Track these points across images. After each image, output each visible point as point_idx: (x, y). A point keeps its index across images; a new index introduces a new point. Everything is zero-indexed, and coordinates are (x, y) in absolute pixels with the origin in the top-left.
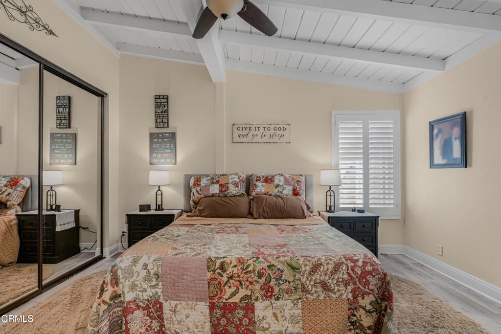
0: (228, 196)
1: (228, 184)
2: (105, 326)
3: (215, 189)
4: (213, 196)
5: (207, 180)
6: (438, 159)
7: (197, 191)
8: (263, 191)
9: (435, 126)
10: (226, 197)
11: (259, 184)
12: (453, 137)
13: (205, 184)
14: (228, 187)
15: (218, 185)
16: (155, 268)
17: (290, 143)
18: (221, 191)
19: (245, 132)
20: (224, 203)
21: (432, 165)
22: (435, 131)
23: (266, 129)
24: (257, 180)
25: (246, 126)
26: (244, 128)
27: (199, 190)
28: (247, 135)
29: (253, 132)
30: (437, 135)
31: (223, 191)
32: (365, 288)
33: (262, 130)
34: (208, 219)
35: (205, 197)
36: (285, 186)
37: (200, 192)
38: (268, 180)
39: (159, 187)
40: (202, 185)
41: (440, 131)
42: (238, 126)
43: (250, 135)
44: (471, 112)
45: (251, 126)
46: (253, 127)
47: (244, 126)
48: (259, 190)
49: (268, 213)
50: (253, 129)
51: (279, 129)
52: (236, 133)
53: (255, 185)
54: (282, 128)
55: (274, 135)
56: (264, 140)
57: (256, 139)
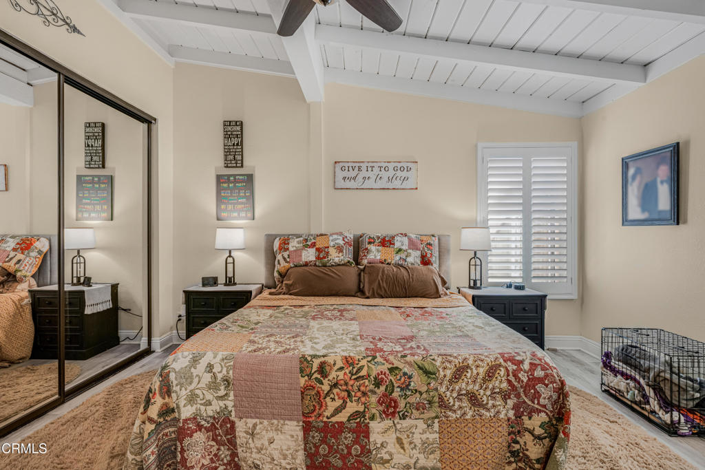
0: (328, 265)
1: (328, 247)
2: (151, 454)
3: (309, 255)
4: (306, 264)
5: (298, 243)
6: (635, 212)
7: (284, 259)
8: (378, 258)
9: (631, 164)
10: (325, 266)
11: (372, 248)
12: (659, 180)
13: (295, 248)
14: (328, 252)
15: (315, 249)
16: (224, 372)
17: (416, 189)
18: (318, 258)
19: (352, 174)
20: (322, 275)
21: (626, 221)
22: (631, 171)
23: (383, 169)
24: (370, 243)
25: (354, 165)
26: (350, 168)
27: (286, 256)
28: (354, 178)
29: (364, 173)
30: (634, 177)
31: (321, 259)
32: (533, 403)
33: (376, 170)
34: (299, 297)
35: (296, 266)
36: (410, 251)
37: (288, 260)
38: (386, 242)
39: (230, 252)
40: (291, 249)
41: (638, 171)
42: (341, 164)
43: (360, 178)
44: (687, 143)
45: (361, 164)
46: (364, 166)
47: (350, 165)
48: (373, 257)
49: (385, 290)
50: (364, 168)
51: (402, 169)
52: (340, 174)
53: (367, 249)
54: (406, 168)
55: (394, 178)
56: (380, 184)
57: (368, 184)
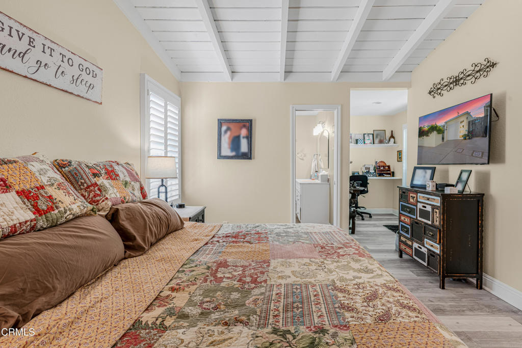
1: (43, 187)
8: (118, 195)
9: (223, 124)
10: (54, 225)
11: (104, 182)
12: (242, 136)
14: (50, 197)
15: (14, 193)
17: (101, 104)
18: (37, 211)
19: (17, 45)
22: (224, 128)
23: (65, 60)
24: (95, 175)
25: (22, 30)
28: (22, 55)
29: (36, 54)
30: (226, 132)
31: (45, 212)
33: (57, 57)
36: (133, 183)
38: (111, 173)
41: (228, 129)
43: (31, 60)
44: (255, 120)
45: (34, 36)
46: (39, 42)
47: (14, 25)
48: (113, 195)
50: (38, 45)
51: (88, 72)
53: (96, 184)
54: (92, 72)
55: (79, 80)
56: (63, 82)
57: (44, 75)
